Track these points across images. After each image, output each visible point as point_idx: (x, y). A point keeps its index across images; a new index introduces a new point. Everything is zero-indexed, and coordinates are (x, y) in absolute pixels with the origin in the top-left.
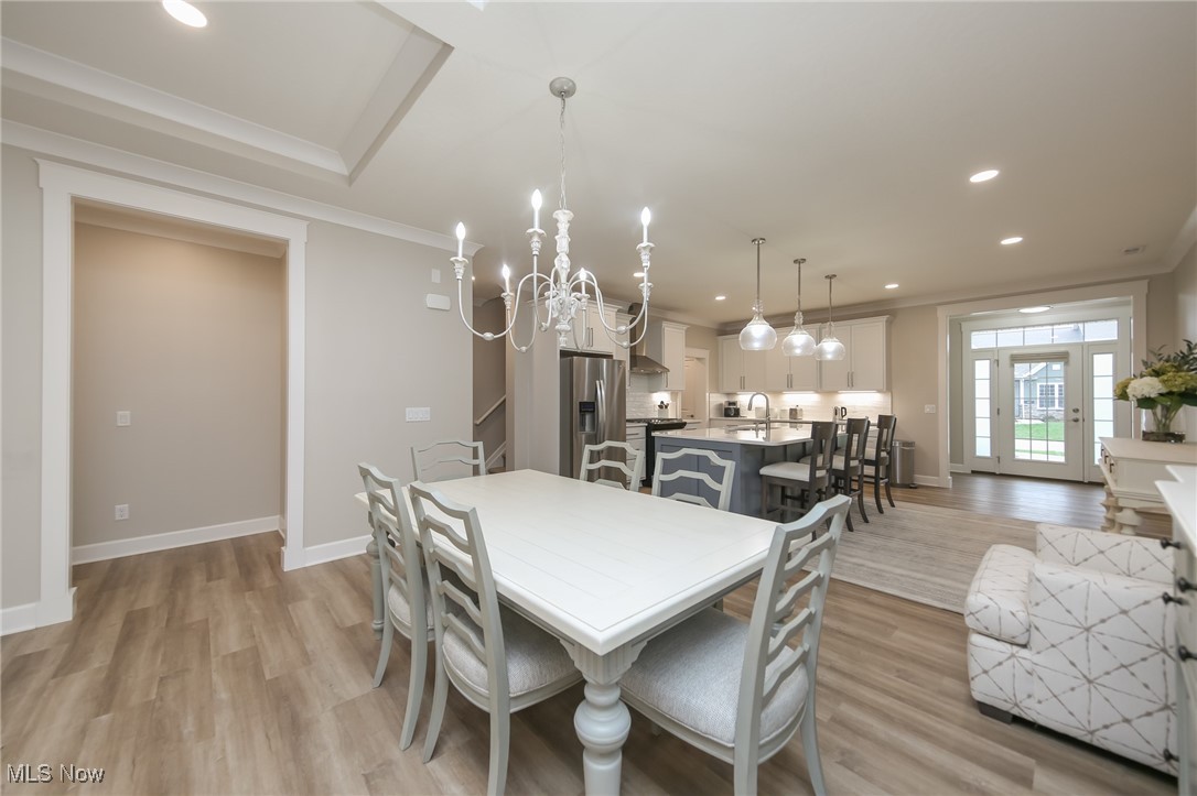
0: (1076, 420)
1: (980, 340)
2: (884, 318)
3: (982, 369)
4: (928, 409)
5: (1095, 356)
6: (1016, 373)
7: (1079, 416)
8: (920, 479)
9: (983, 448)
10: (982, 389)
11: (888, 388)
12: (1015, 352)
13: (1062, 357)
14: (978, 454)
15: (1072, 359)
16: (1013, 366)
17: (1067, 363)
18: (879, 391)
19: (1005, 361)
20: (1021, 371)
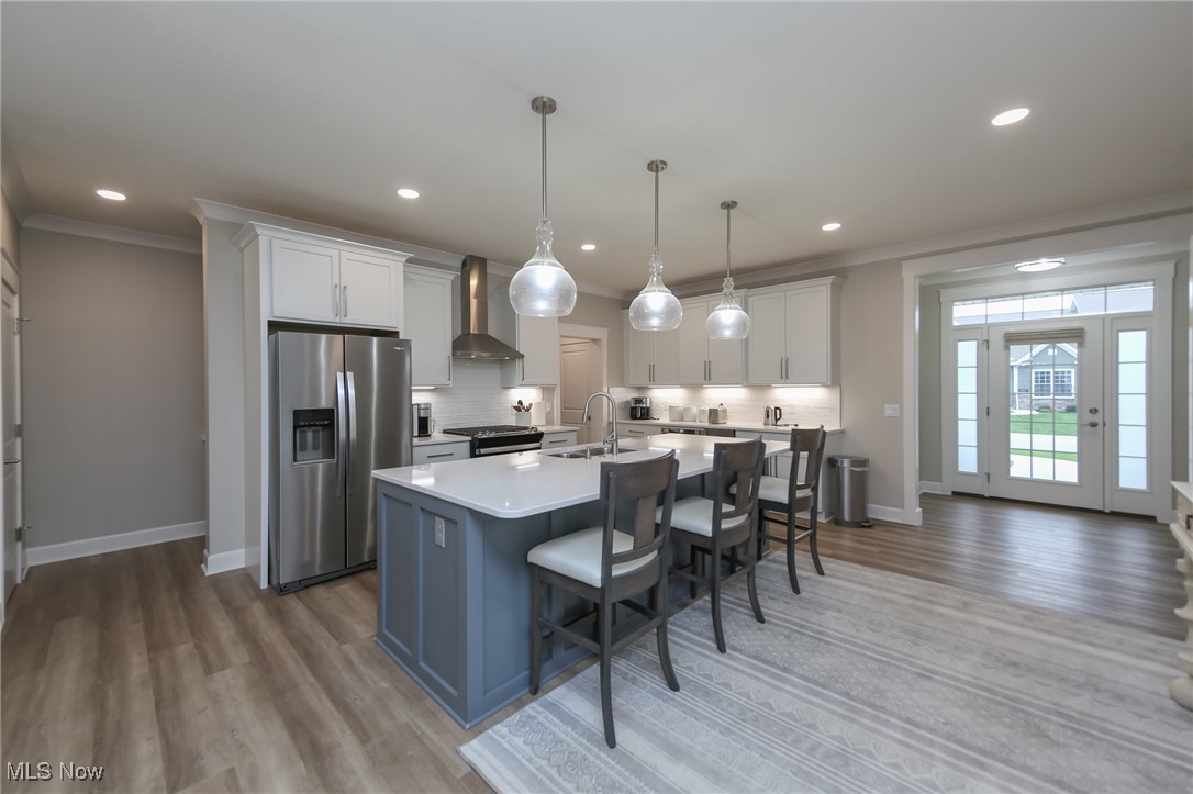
0: (1094, 425)
1: (964, 313)
2: (829, 280)
3: (967, 352)
4: (889, 410)
5: (1121, 334)
6: (1011, 359)
7: (1097, 418)
8: (877, 511)
9: (968, 461)
10: (967, 381)
11: (835, 381)
12: (1012, 329)
13: (1076, 335)
14: (961, 469)
15: (1088, 337)
16: (1007, 348)
17: (1081, 345)
18: (824, 385)
19: (997, 341)
20: (1020, 355)
